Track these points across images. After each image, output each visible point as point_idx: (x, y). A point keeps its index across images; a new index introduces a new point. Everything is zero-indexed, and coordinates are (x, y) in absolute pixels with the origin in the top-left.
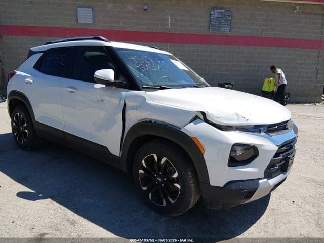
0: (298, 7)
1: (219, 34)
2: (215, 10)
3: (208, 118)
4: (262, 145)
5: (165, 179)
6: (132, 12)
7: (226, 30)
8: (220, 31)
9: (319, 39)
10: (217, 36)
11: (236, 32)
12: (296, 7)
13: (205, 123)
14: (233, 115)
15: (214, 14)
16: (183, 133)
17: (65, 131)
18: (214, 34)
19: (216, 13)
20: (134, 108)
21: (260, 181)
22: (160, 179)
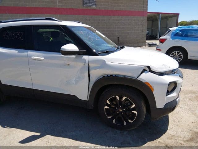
1: (90, 9)
3: (151, 69)
4: (178, 81)
5: (124, 109)
7: (93, 6)
8: (90, 6)
9: (143, 11)
10: (89, 10)
11: (99, 7)
13: (150, 73)
14: (163, 65)
16: (139, 80)
17: (34, 88)
18: (86, 9)
20: (96, 68)
21: (177, 100)
22: (120, 110)
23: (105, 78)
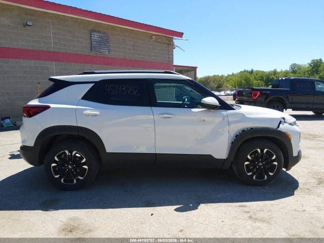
0: (154, 37)
1: (100, 55)
2: (95, 34)
5: (264, 163)
6: (9, 26)
7: (105, 52)
8: (101, 52)
10: (99, 57)
11: (113, 54)
12: (153, 37)
15: (94, 37)
18: (95, 55)
19: (96, 36)
22: (261, 164)
23: (244, 132)
